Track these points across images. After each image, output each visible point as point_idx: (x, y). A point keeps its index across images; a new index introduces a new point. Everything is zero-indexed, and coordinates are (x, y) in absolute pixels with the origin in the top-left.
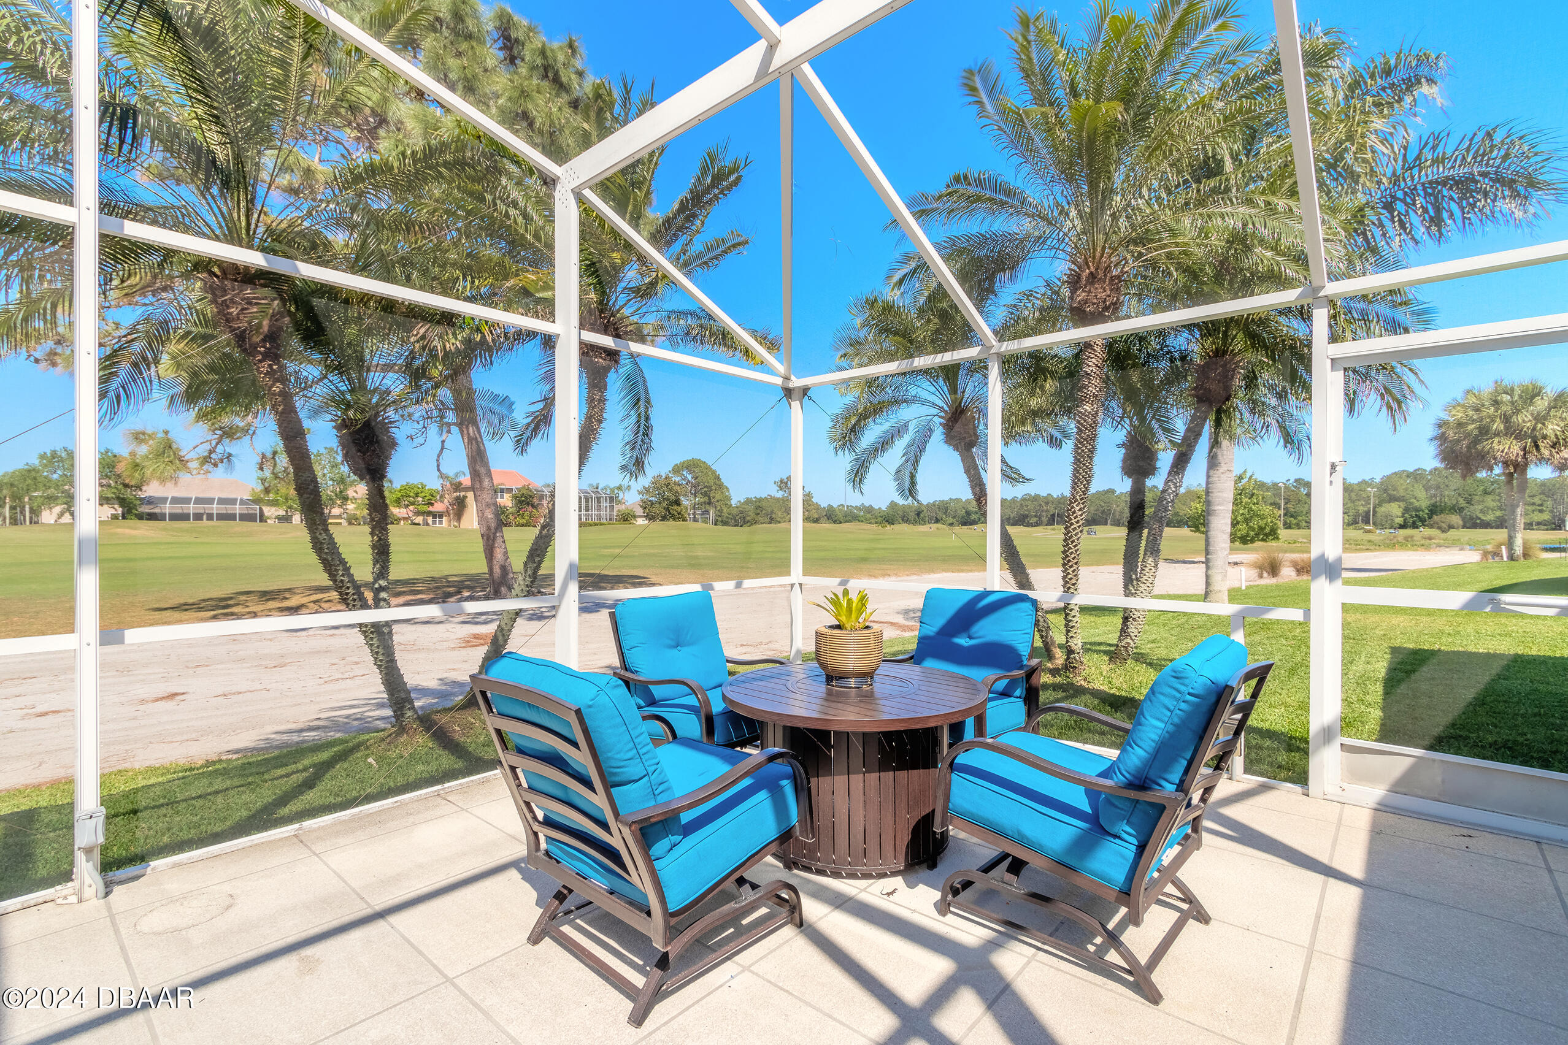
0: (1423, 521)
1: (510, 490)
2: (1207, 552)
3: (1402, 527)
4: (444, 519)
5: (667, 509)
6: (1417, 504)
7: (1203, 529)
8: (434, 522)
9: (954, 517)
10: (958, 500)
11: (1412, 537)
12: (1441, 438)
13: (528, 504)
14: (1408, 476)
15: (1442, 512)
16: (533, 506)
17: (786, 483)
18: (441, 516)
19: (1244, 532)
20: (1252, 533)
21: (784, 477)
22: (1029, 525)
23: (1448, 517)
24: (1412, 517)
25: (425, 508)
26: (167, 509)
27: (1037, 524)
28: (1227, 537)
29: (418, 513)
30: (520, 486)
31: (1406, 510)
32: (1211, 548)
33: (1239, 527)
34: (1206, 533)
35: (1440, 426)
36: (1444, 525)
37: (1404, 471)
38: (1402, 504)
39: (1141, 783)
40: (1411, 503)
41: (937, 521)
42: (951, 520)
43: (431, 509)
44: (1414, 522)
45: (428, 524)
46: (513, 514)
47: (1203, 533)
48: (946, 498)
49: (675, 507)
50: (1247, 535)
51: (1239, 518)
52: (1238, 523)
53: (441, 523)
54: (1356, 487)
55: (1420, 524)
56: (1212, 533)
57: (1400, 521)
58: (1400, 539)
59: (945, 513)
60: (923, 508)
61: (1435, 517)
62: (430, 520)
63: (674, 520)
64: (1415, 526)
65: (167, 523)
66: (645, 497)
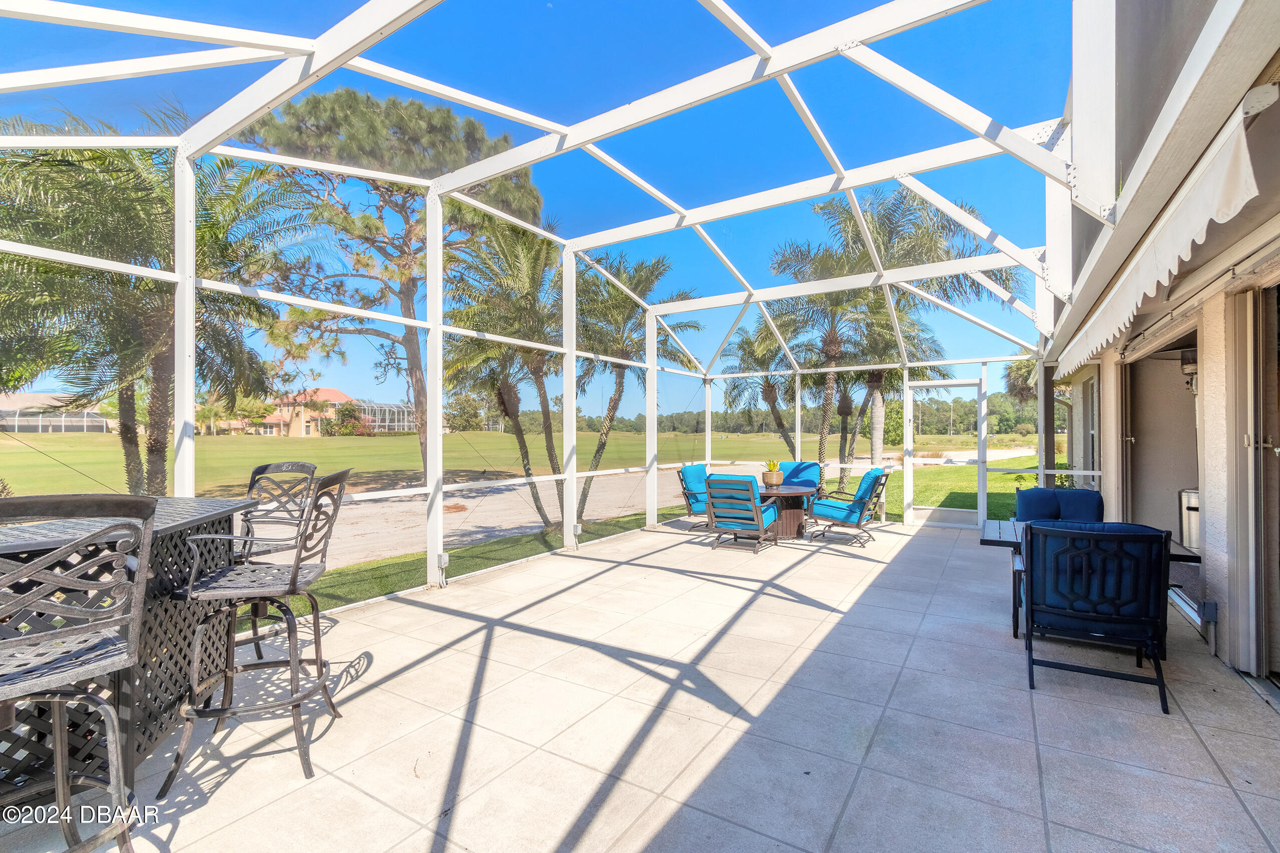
0: (1011, 428)
1: (335, 405)
2: (872, 450)
3: (998, 432)
4: (275, 430)
5: (467, 421)
6: (1007, 416)
7: (868, 436)
8: (265, 432)
9: (687, 426)
10: (691, 413)
11: (1002, 440)
12: (1008, 376)
13: (351, 417)
14: (1002, 397)
15: (1023, 421)
16: (356, 418)
17: (560, 400)
18: (271, 427)
19: (894, 437)
20: (898, 438)
21: (559, 395)
22: (745, 432)
23: (1026, 425)
24: (1004, 425)
25: (259, 420)
26: (17, 421)
27: (750, 432)
28: (881, 442)
29: (253, 425)
30: (343, 402)
31: (1001, 421)
32: (874, 448)
33: (891, 434)
34: (871, 439)
35: (1007, 369)
36: (1024, 431)
37: (999, 393)
38: (998, 417)
39: (862, 498)
40: (1004, 416)
41: (674, 429)
42: (686, 429)
43: (265, 421)
44: (1006, 429)
45: (259, 434)
46: (337, 425)
47: (868, 438)
48: (681, 412)
49: (474, 419)
50: (896, 440)
51: (891, 428)
52: (890, 431)
53: (271, 432)
54: (968, 404)
55: (1009, 430)
56: (874, 440)
57: (997, 428)
58: (995, 441)
59: (681, 423)
60: (664, 419)
61: (1018, 425)
62: (262, 430)
63: (473, 429)
64: (1006, 432)
65: (17, 434)
66: (449, 411)
